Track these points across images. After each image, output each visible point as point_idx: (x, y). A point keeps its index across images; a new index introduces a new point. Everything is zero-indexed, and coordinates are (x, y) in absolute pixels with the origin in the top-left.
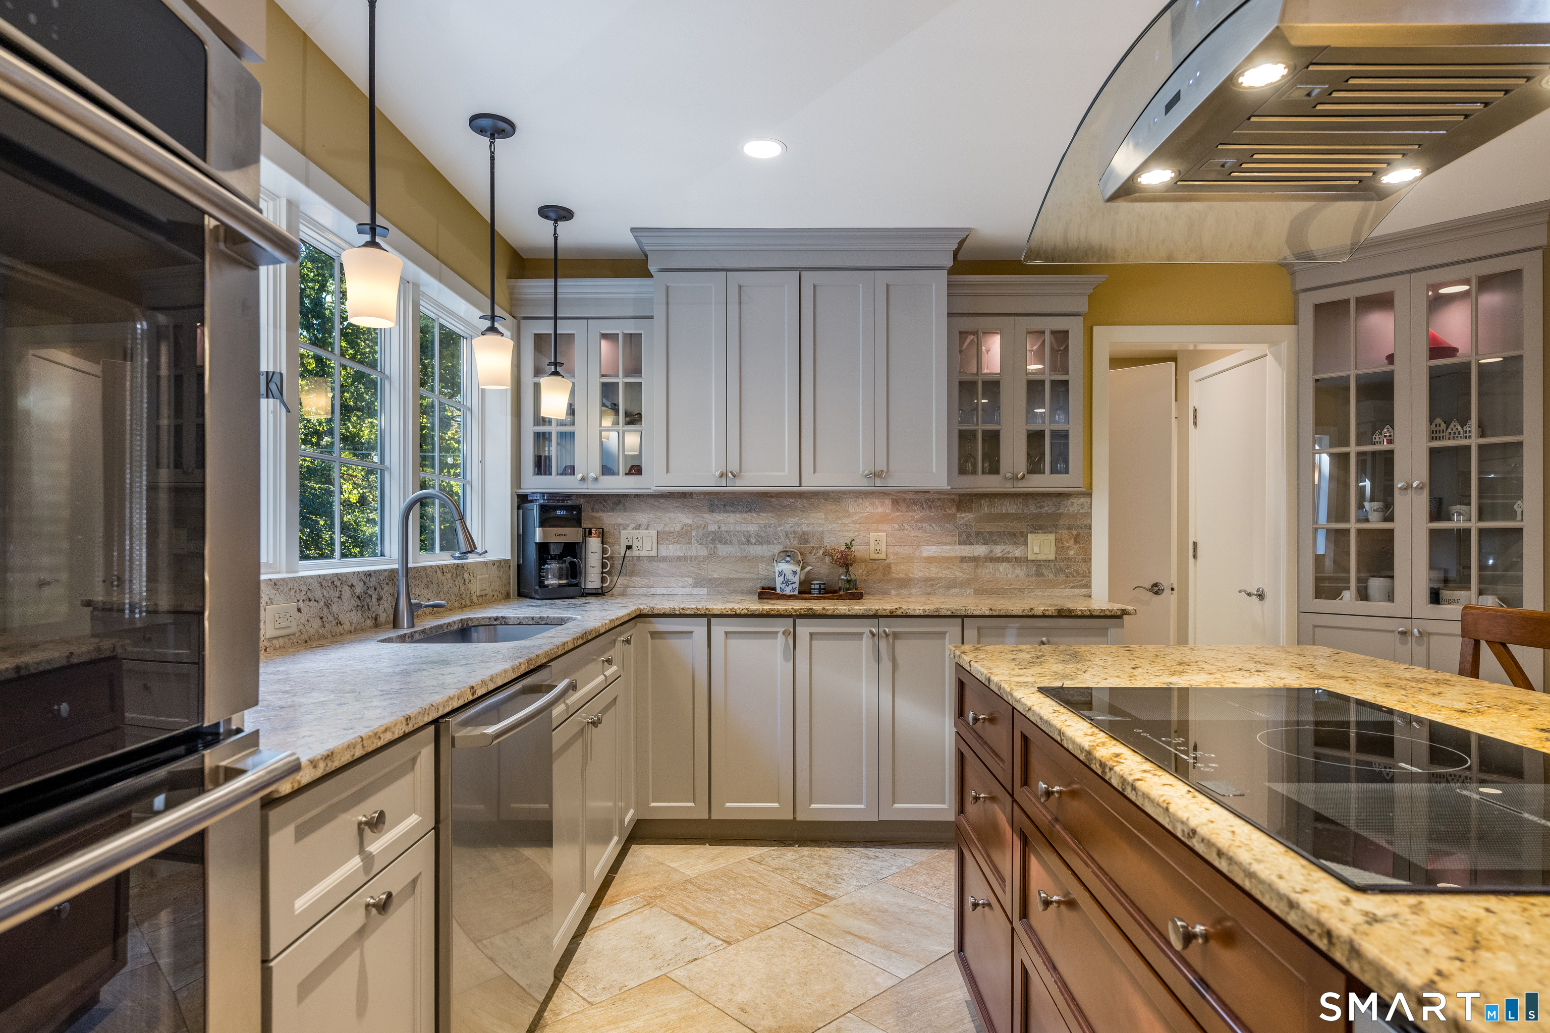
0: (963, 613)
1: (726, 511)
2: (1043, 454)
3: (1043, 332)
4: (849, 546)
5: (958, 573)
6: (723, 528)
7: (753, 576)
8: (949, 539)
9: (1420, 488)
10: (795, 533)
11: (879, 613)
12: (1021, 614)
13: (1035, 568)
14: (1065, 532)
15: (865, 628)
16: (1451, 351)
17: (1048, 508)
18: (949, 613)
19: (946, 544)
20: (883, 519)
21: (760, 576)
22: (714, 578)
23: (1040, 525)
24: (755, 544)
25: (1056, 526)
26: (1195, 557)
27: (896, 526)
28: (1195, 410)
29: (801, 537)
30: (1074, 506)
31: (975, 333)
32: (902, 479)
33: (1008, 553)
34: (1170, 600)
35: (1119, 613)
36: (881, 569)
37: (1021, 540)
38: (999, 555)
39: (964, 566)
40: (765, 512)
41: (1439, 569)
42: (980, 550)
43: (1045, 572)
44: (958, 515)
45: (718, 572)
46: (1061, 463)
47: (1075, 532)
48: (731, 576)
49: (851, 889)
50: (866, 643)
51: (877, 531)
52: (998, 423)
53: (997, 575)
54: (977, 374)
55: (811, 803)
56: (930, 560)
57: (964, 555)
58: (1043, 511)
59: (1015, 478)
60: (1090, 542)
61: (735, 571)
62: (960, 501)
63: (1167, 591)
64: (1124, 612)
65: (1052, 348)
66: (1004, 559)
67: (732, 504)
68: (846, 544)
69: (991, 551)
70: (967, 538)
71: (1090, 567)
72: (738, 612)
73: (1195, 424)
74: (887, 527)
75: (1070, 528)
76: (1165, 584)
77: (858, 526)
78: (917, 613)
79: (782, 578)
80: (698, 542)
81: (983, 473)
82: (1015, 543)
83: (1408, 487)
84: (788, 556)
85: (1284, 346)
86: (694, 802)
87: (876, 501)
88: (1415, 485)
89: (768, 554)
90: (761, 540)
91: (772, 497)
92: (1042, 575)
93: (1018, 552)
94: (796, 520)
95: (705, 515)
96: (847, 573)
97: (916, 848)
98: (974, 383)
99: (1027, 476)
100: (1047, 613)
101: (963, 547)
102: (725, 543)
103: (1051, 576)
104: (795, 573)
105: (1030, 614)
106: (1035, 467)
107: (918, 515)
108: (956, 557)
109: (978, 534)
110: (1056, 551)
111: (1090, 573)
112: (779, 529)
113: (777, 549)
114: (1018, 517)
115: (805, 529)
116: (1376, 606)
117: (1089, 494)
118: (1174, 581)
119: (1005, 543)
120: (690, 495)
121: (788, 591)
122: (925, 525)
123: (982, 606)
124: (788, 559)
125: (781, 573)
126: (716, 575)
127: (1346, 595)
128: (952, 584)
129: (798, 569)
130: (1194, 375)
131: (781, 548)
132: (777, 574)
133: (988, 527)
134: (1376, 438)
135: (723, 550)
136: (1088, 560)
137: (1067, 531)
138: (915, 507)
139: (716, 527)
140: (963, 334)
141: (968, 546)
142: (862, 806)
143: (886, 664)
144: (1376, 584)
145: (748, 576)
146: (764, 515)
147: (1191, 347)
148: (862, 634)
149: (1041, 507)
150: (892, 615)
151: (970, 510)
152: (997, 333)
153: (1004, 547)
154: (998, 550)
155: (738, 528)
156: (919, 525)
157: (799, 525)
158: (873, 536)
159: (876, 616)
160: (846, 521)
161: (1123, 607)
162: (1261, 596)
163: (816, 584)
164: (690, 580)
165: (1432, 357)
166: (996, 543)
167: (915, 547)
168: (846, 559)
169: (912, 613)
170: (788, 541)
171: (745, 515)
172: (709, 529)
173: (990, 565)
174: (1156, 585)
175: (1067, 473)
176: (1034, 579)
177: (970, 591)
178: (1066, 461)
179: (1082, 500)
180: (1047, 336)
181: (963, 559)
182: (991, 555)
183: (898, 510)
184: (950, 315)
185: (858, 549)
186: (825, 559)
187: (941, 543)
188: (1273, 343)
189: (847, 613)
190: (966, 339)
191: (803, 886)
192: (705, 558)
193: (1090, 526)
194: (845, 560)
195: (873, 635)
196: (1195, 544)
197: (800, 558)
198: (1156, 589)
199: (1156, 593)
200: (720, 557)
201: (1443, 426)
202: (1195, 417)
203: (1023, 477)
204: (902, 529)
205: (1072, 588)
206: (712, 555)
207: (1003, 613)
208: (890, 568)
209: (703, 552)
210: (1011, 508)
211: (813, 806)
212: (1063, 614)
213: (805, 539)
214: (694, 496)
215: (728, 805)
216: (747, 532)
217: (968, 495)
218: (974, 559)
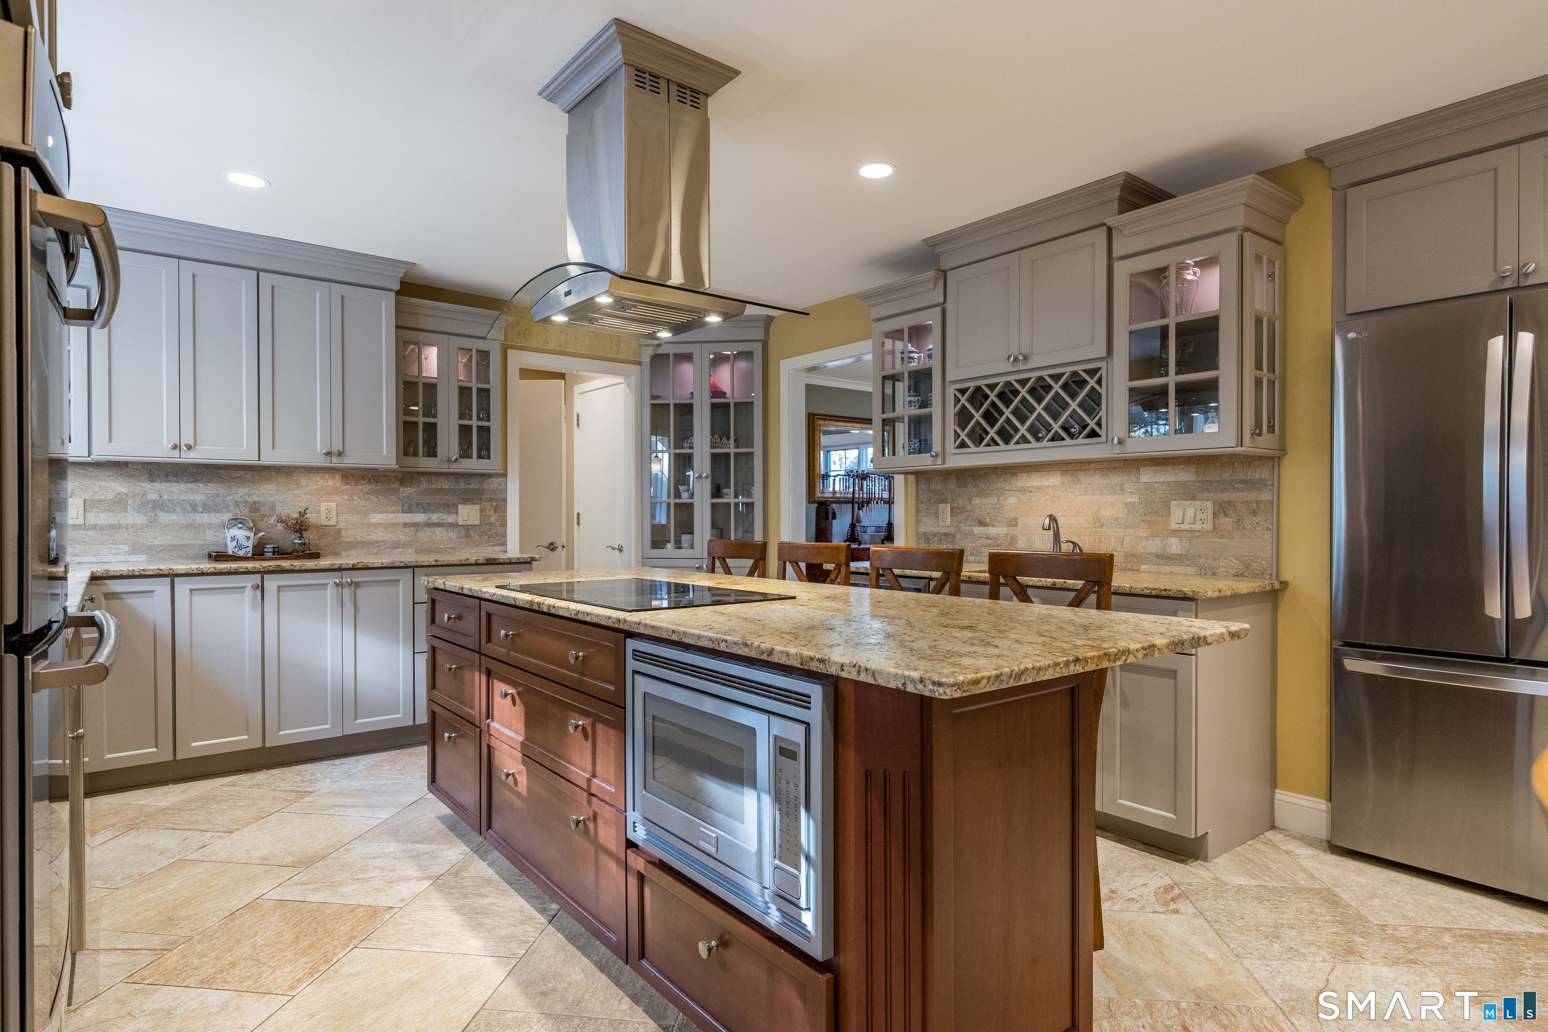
0: (415, 564)
1: (168, 481)
2: (471, 443)
3: (471, 350)
4: (303, 514)
5: (402, 536)
6: (165, 497)
7: (200, 542)
8: (393, 509)
9: (706, 477)
10: (245, 502)
11: (343, 567)
12: (459, 563)
13: (464, 532)
14: (487, 504)
15: (331, 579)
16: (722, 394)
17: (474, 485)
18: (403, 565)
19: (391, 513)
20: (334, 491)
21: (207, 542)
22: (155, 545)
23: (468, 498)
24: (202, 512)
25: (480, 499)
26: (578, 524)
27: (346, 497)
28: (578, 415)
29: (252, 506)
30: (493, 484)
31: (417, 343)
32: (356, 458)
33: (443, 519)
34: (561, 554)
35: (529, 560)
36: (332, 534)
37: (453, 509)
38: (435, 521)
39: (407, 530)
40: (213, 482)
41: (718, 528)
42: (420, 517)
43: (472, 534)
44: (401, 489)
45: (158, 539)
46: (485, 451)
47: (495, 504)
48: (174, 543)
49: (327, 784)
50: (330, 591)
51: (328, 501)
52: (435, 417)
53: (434, 537)
54: (418, 377)
55: (280, 730)
56: (378, 525)
57: (406, 521)
58: (470, 487)
59: (449, 461)
60: (506, 512)
61: (179, 537)
62: (403, 478)
63: (560, 548)
64: (533, 559)
65: (477, 363)
66: (439, 525)
67: (176, 475)
68: (300, 512)
69: (429, 518)
70: (409, 507)
71: (506, 530)
72: (205, 571)
73: (578, 425)
74: (338, 498)
75: (491, 500)
76: (558, 543)
77: (309, 497)
78: (376, 565)
79: (234, 543)
80: (135, 510)
81: (424, 456)
82: (449, 512)
83: (700, 477)
84: (240, 523)
85: (633, 379)
86: (156, 747)
87: (327, 476)
88: (704, 476)
89: (217, 521)
90: (208, 508)
91: (222, 469)
92: (470, 536)
93: (451, 519)
94: (246, 490)
95: (143, 484)
96: (301, 537)
97: (375, 753)
98: (416, 384)
99: (459, 459)
100: (479, 562)
101: (406, 515)
102: (168, 512)
103: (477, 537)
104: (248, 538)
105: (466, 563)
106: (465, 453)
107: (366, 488)
108: (399, 523)
109: (418, 504)
110: (481, 518)
111: (506, 534)
112: (228, 499)
113: (226, 517)
114: (451, 492)
115: (256, 499)
116: (685, 552)
117: (505, 476)
118: (564, 540)
119: (440, 512)
120: (126, 464)
121: (241, 553)
122: (372, 497)
123: (429, 559)
124: (240, 525)
125: (233, 539)
126: (156, 542)
127: (669, 545)
128: (396, 546)
129: (252, 535)
130: (578, 389)
131: (231, 516)
132: (229, 539)
133: (426, 499)
134: (685, 445)
135: (165, 518)
136: (504, 525)
137: (489, 503)
138: (363, 482)
139: (157, 496)
140: (407, 343)
141: (409, 515)
142: (328, 726)
143: (349, 608)
144: (685, 538)
145: (194, 542)
146: (212, 485)
147: (575, 373)
148: (327, 584)
149: (469, 484)
150: (354, 568)
151: (411, 485)
152: (434, 346)
153: (440, 515)
154: (435, 518)
155: (183, 497)
156: (367, 496)
157: (249, 495)
158: (324, 505)
159: (340, 569)
160: (298, 492)
161: (532, 556)
162: (621, 550)
163: (269, 548)
164: (125, 548)
165: (712, 397)
166: (433, 512)
167: (363, 515)
168: (301, 525)
169: (372, 566)
170: (238, 509)
171: (190, 485)
172: (149, 498)
173: (428, 529)
174: (552, 544)
175: (489, 458)
176: (463, 540)
177: (411, 550)
178: (489, 450)
179: (500, 479)
180: (474, 353)
181: (406, 525)
182: (429, 521)
183: (347, 484)
184: (397, 327)
185: (311, 517)
186: (276, 525)
187: (386, 512)
188: (626, 376)
189: (314, 567)
190: (408, 347)
191: (282, 791)
192: (144, 527)
193: (506, 499)
194: (300, 527)
195: (337, 585)
196: (578, 514)
197: (252, 525)
198: (552, 547)
199: (552, 550)
200: (161, 524)
201: (719, 439)
202: (578, 420)
203: (456, 460)
204: (351, 499)
205: (493, 546)
206: (153, 523)
207: (445, 563)
208: (340, 532)
209: (141, 519)
210: (445, 484)
211: (281, 733)
212: (491, 562)
213: (256, 508)
214: (130, 466)
215: (194, 744)
216: (193, 501)
217: (408, 473)
218: (415, 525)
